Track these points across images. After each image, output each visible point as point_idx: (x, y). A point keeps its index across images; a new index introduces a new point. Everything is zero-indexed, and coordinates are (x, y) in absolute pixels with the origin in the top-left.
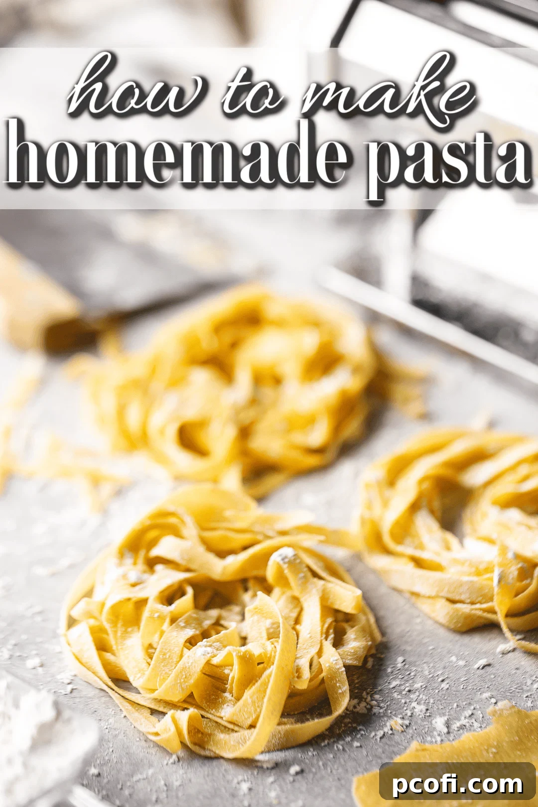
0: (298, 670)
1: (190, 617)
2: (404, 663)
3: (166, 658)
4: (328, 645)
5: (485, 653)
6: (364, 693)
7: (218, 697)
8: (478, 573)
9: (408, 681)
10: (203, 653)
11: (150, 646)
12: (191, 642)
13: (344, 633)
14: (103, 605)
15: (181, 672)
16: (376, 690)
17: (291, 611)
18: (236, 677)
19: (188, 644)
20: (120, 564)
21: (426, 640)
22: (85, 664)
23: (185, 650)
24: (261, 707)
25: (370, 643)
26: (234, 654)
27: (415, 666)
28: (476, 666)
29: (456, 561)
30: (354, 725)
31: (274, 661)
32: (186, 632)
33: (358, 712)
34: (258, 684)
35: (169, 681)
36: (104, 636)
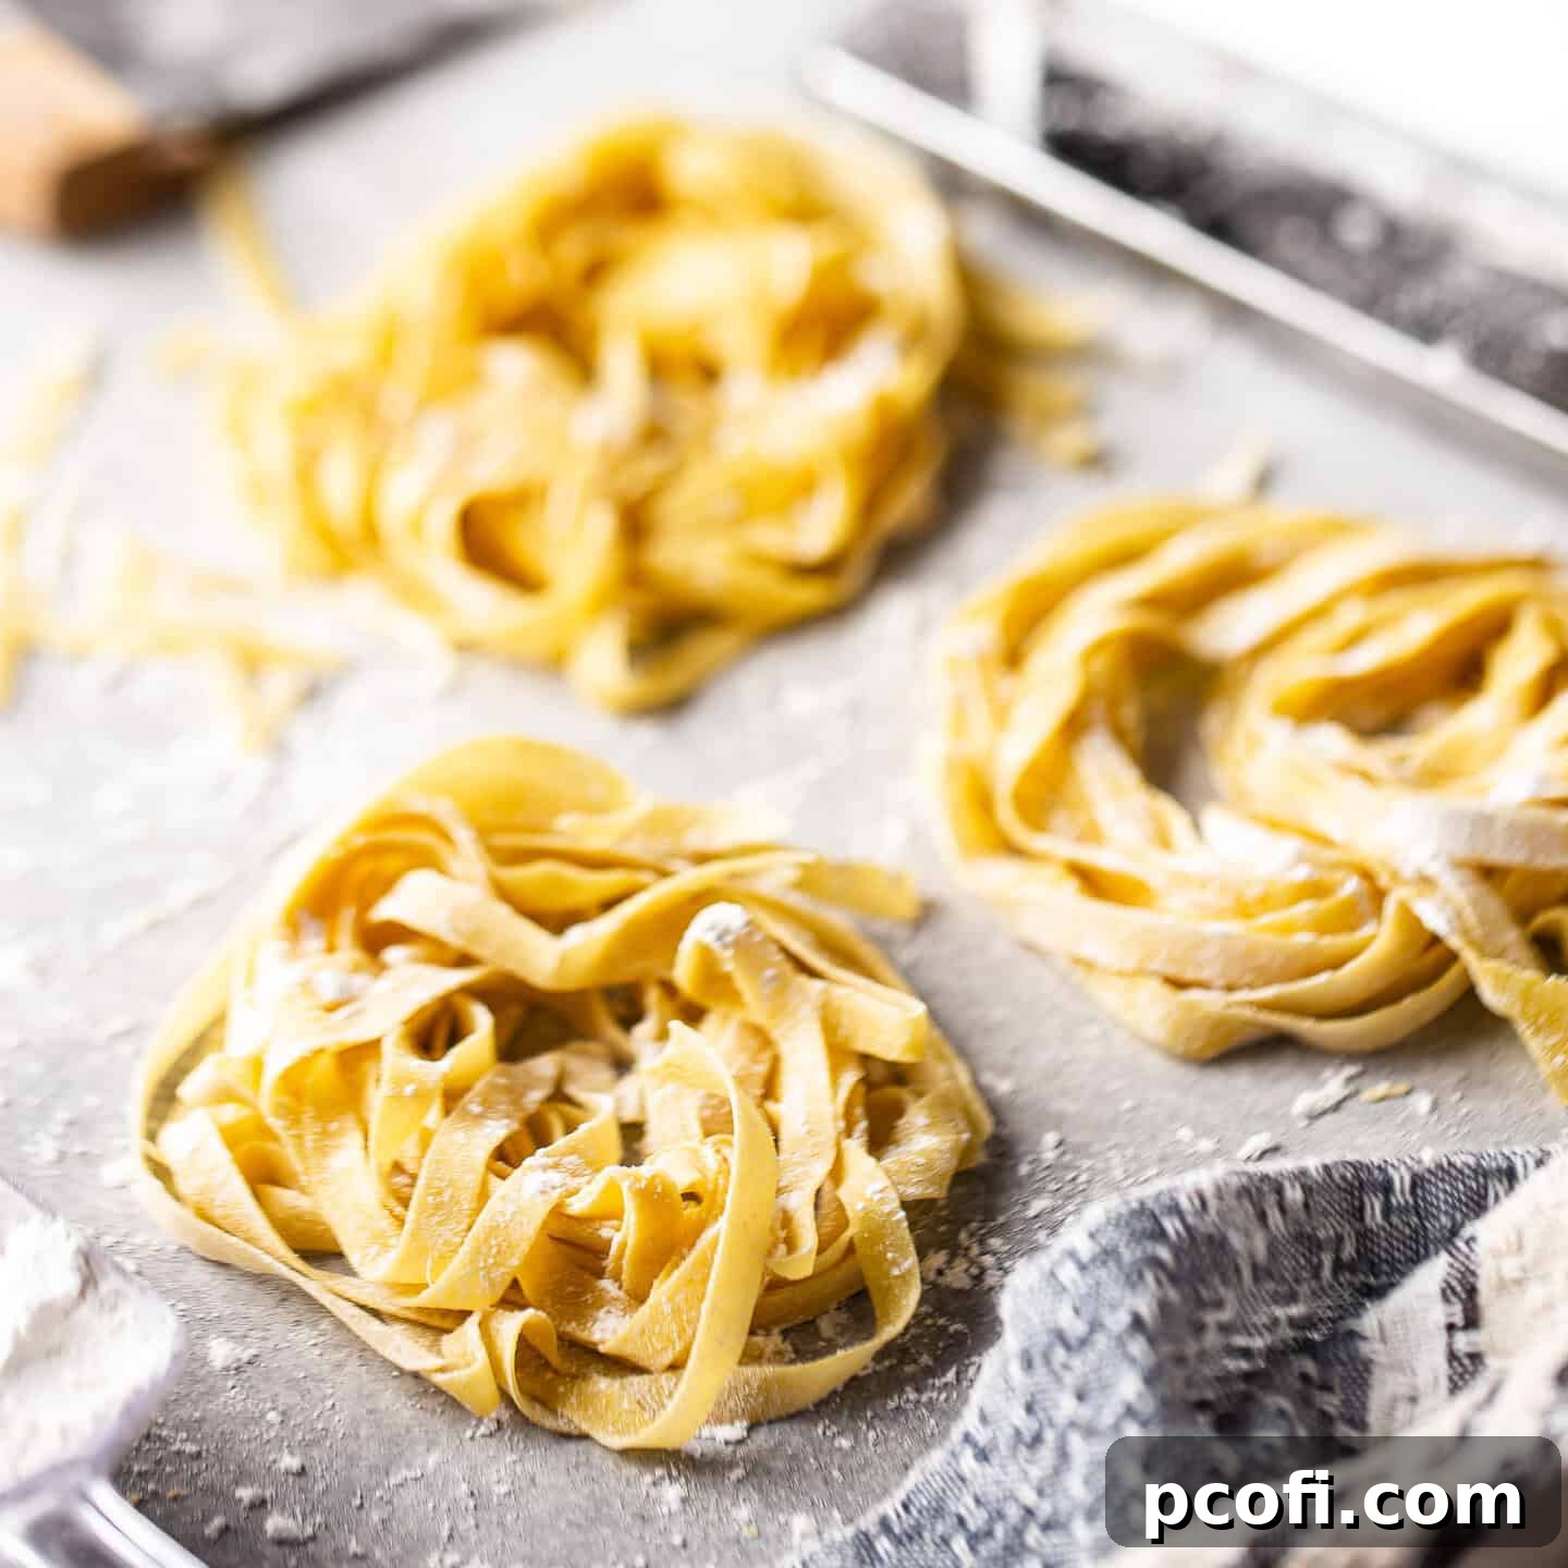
0: (786, 1220)
1: (493, 1087)
2: (1061, 1149)
3: (442, 1203)
4: (855, 1148)
5: (1265, 1115)
6: (963, 1236)
7: (584, 1288)
8: (1244, 910)
9: (1069, 1198)
10: (541, 1189)
11: (398, 1168)
12: (506, 1157)
13: (898, 1110)
14: (257, 1066)
15: (486, 1240)
16: (992, 1224)
17: (755, 1061)
18: (631, 1242)
19: (500, 1165)
20: (293, 954)
21: (1114, 1085)
22: (221, 1222)
23: (494, 1181)
24: (694, 1322)
25: (965, 1136)
26: (625, 1186)
27: (1090, 1156)
28: (1243, 1153)
29: (1182, 880)
30: (941, 1321)
31: (724, 1201)
32: (488, 1130)
33: (947, 1287)
34: (685, 1265)
35: (457, 1264)
36: (271, 1146)
